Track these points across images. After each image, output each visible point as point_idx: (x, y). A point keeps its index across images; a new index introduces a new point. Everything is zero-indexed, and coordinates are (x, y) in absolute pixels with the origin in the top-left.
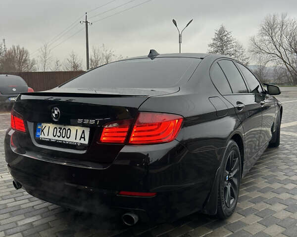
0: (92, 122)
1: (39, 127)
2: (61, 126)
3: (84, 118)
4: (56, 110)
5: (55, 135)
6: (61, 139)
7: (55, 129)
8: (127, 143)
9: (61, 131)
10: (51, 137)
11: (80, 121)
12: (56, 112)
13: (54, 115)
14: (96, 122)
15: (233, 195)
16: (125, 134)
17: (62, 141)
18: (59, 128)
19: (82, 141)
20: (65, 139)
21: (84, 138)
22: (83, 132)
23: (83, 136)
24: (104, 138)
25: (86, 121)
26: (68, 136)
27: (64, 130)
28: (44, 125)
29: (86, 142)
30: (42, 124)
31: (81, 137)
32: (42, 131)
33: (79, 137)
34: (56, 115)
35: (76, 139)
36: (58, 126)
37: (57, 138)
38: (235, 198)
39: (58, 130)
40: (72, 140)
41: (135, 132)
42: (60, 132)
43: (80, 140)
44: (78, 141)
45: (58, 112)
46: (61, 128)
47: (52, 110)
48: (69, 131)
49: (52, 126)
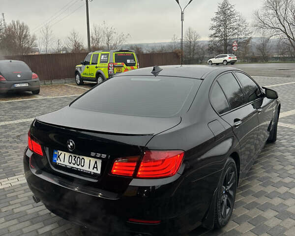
0: (104, 156)
1: (55, 153)
2: (75, 155)
3: (97, 152)
4: (72, 142)
5: (70, 162)
6: (76, 166)
7: (71, 157)
8: (135, 176)
9: (76, 159)
10: (66, 163)
11: (93, 154)
12: (71, 144)
13: (69, 146)
14: (107, 156)
15: (228, 205)
16: (134, 168)
17: (77, 169)
18: (74, 156)
19: (95, 171)
20: (80, 167)
21: (97, 168)
22: (96, 162)
23: (96, 166)
24: (114, 171)
25: (99, 155)
26: (82, 165)
27: (79, 159)
28: (60, 152)
29: (99, 172)
30: (58, 151)
31: (94, 167)
32: (59, 157)
33: (92, 167)
34: (71, 146)
35: (89, 168)
36: (73, 155)
37: (72, 165)
38: (230, 208)
39: (73, 158)
40: (86, 168)
41: (142, 167)
42: (74, 160)
43: (93, 169)
44: (91, 170)
45: (73, 144)
46: (76, 157)
47: (68, 142)
48: (83, 160)
49: (67, 155)
